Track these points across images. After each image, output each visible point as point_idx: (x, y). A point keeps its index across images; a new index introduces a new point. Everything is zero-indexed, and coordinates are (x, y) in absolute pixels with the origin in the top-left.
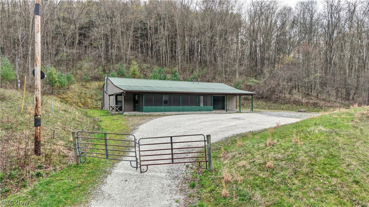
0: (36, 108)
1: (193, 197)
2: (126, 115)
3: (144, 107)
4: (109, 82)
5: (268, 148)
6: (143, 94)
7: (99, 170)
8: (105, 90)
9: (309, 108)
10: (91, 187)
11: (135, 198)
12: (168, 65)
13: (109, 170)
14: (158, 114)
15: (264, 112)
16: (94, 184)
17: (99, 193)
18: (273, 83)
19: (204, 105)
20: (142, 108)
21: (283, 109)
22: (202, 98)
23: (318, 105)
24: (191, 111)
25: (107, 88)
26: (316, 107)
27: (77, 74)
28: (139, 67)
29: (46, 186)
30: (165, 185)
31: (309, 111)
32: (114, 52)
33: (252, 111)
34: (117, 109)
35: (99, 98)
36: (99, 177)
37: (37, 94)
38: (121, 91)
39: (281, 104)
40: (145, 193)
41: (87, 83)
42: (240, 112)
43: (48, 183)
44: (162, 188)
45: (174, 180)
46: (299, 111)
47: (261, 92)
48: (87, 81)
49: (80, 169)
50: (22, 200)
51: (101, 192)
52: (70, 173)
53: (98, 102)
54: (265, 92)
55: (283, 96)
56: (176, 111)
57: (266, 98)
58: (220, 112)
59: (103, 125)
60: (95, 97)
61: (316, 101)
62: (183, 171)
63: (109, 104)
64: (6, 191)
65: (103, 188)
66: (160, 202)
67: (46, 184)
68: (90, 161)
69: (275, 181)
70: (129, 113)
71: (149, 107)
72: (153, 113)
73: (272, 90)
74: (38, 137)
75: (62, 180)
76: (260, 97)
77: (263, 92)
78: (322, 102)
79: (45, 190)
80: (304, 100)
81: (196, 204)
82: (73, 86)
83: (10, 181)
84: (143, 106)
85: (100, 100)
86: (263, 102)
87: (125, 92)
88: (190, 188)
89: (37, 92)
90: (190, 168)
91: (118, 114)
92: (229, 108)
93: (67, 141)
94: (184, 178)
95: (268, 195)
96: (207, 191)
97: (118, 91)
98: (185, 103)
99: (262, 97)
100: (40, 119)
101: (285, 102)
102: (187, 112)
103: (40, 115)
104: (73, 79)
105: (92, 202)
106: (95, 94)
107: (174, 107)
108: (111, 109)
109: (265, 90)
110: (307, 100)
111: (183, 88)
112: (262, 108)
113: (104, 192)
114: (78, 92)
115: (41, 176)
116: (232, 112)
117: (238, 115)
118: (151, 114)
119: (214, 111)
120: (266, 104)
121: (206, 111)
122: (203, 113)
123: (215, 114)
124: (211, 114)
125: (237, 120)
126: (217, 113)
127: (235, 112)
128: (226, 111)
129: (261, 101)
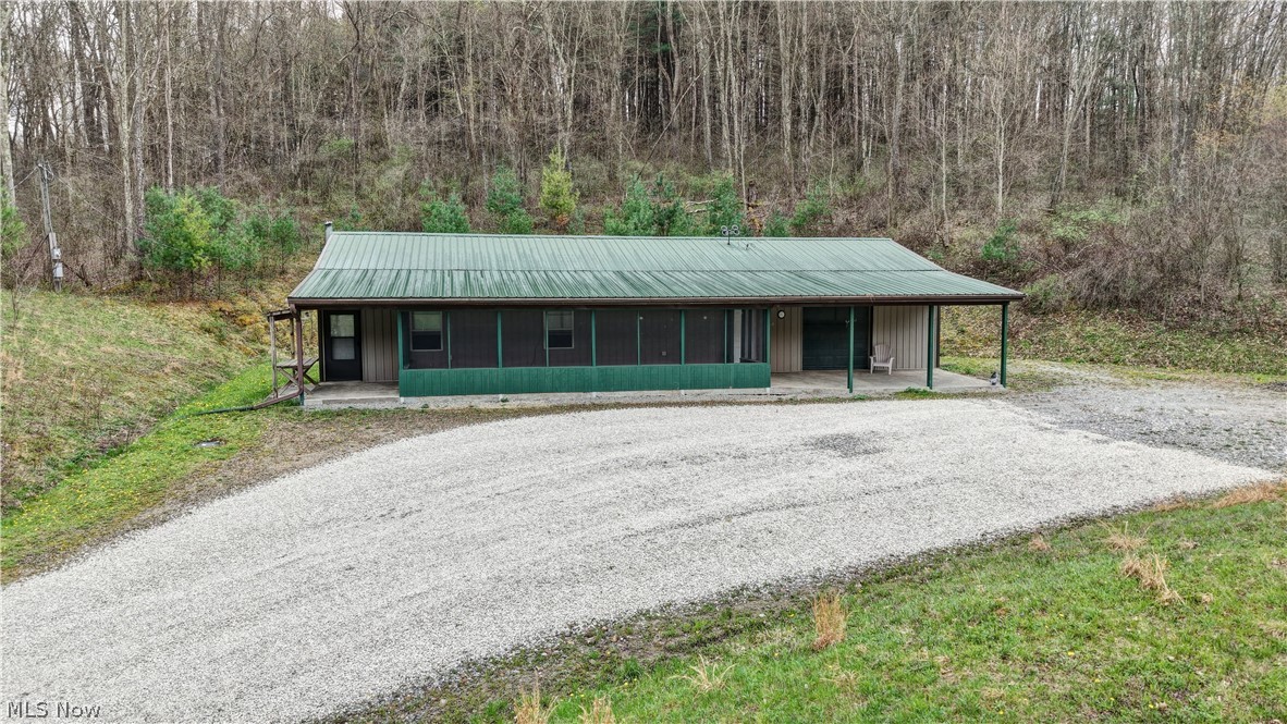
3: (404, 374)
14: (474, 402)
19: (742, 361)
21: (1214, 366)
24: (651, 388)
33: (1003, 381)
39: (1213, 335)
47: (1108, 275)
54: (1131, 274)
56: (569, 390)
57: (1135, 303)
58: (811, 387)
70: (327, 401)
71: (428, 372)
72: (450, 398)
76: (1104, 298)
77: (1121, 274)
86: (1114, 326)
91: (280, 404)
92: (890, 365)
99: (1115, 297)
101: (1239, 327)
102: (631, 393)
107: (557, 369)
109: (1129, 266)
116: (880, 388)
117: (890, 412)
118: (436, 403)
119: (778, 387)
120: (1131, 334)
121: (734, 388)
122: (708, 399)
123: (770, 403)
124: (750, 403)
125: (830, 456)
126: (790, 397)
127: (897, 393)
128: (850, 386)
129: (1105, 319)
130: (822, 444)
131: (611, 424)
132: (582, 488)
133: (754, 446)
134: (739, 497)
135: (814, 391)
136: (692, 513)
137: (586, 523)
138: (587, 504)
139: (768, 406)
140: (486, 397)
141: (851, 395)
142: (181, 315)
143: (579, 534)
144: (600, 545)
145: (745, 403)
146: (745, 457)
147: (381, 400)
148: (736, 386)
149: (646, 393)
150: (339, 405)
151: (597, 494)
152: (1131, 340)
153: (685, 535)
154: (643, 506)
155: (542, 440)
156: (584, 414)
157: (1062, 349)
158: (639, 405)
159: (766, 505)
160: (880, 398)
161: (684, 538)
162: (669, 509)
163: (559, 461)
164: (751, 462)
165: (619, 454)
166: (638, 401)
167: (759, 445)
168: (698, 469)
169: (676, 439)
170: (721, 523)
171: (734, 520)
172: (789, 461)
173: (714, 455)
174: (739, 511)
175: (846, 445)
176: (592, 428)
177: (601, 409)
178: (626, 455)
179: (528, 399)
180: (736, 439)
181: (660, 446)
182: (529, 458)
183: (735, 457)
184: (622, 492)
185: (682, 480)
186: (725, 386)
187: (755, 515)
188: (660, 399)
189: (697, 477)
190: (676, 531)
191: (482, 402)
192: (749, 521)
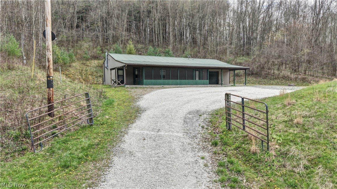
0: (49, 69)
1: (219, 154)
2: (127, 88)
3: (144, 81)
4: (109, 58)
5: (288, 107)
6: (143, 68)
7: (114, 130)
8: (106, 65)
9: (298, 83)
10: (110, 145)
11: (158, 155)
12: (161, 46)
13: (124, 130)
14: (158, 87)
16: (112, 142)
17: (119, 150)
18: (262, 60)
19: (199, 79)
20: (142, 81)
21: (272, 84)
22: (197, 73)
23: (307, 80)
24: (189, 85)
25: (107, 64)
26: (304, 81)
27: (77, 53)
28: (135, 46)
29: (64, 145)
30: (185, 143)
31: (298, 85)
32: (111, 32)
33: (246, 85)
34: (119, 82)
35: (99, 75)
36: (117, 136)
37: (48, 54)
38: (123, 65)
39: (271, 79)
40: (167, 150)
41: (87, 62)
42: (234, 86)
43: (65, 142)
44: (183, 146)
45: (193, 139)
46: (289, 86)
48: (87, 60)
49: (95, 129)
50: (41, 157)
51: (122, 150)
52: (85, 133)
53: (98, 78)
55: (272, 72)
56: (174, 85)
57: (256, 74)
58: (215, 85)
59: (108, 95)
60: (95, 74)
61: (304, 77)
62: (199, 131)
63: (111, 78)
64: (23, 150)
65: (123, 146)
66: (184, 158)
67: (64, 142)
68: (103, 123)
69: (310, 136)
70: (130, 86)
71: (149, 80)
72: (153, 86)
73: (262, 66)
74: (51, 99)
75: (79, 139)
76: (250, 73)
77: (253, 69)
78: (310, 77)
79: (63, 147)
80: (293, 76)
81: (225, 161)
82: (74, 64)
83: (27, 140)
84: (143, 79)
85: (100, 76)
86: (253, 78)
87: (126, 65)
88: (213, 146)
89: (49, 53)
90: (206, 129)
91: (120, 86)
93: (78, 105)
94: (203, 137)
95: (307, 149)
96: (232, 148)
97: (120, 65)
98: (183, 77)
99: (252, 73)
100: (53, 80)
101: (275, 78)
102: (185, 85)
103: (52, 77)
104: (74, 57)
105: (114, 159)
106: (95, 71)
108: (113, 82)
109: (254, 67)
110: (296, 76)
111: (180, 63)
113: (124, 150)
114: (79, 70)
115: (57, 136)
116: (226, 86)
117: (234, 88)
129: (251, 77)
130: (230, 91)
148: (203, 85)
152: (256, 81)
175: (234, 91)
179: (167, 86)
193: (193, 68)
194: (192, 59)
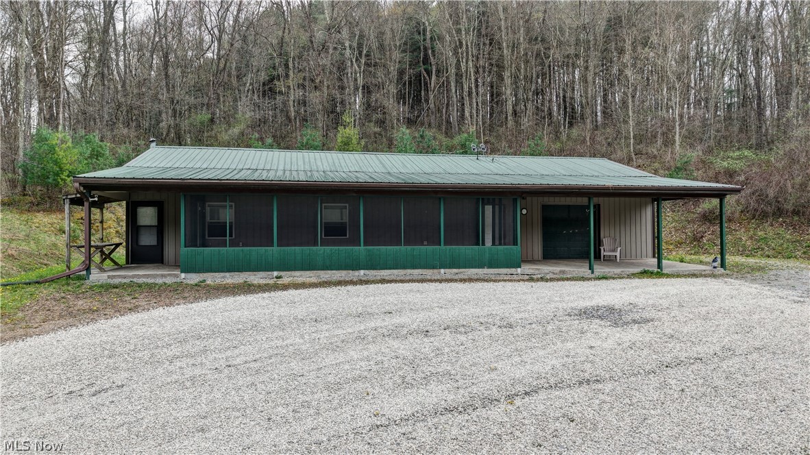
3: (185, 251)
14: (250, 278)
15: (785, 273)
19: (494, 244)
24: (413, 267)
33: (723, 265)
54: (790, 190)
56: (339, 268)
57: (796, 212)
58: (557, 269)
70: (114, 277)
71: (207, 250)
76: (769, 209)
77: (782, 190)
86: (781, 231)
87: (78, 185)
92: (618, 254)
99: (779, 209)
102: (395, 272)
107: (328, 249)
109: (789, 185)
112: (778, 254)
116: (618, 271)
117: (637, 287)
118: (212, 279)
119: (527, 269)
120: (796, 236)
121: (489, 267)
122: (466, 277)
123: (523, 280)
124: (505, 281)
125: (600, 326)
126: (539, 276)
127: (633, 274)
128: (590, 268)
129: (772, 225)
130: (586, 314)
131: (374, 295)
132: (330, 359)
133: (518, 316)
134: (517, 371)
135: (560, 272)
136: (461, 391)
137: (324, 406)
138: (331, 379)
139: (521, 283)
140: (262, 274)
141: (593, 276)
142: (45, 220)
143: (310, 423)
144: (333, 443)
145: (500, 281)
146: (511, 326)
147: (163, 276)
148: (490, 267)
149: (409, 271)
150: (120, 280)
151: (347, 367)
152: (798, 241)
153: (455, 426)
154: (399, 381)
155: (300, 311)
156: (350, 288)
157: (741, 249)
158: (402, 281)
159: (552, 381)
160: (620, 277)
161: (455, 431)
162: (432, 386)
163: (313, 329)
164: (519, 331)
165: (379, 323)
166: (402, 278)
167: (522, 315)
168: (463, 338)
169: (437, 309)
170: (503, 407)
171: (518, 402)
172: (559, 329)
173: (478, 324)
174: (520, 388)
175: (612, 315)
176: (355, 299)
177: (366, 284)
178: (386, 323)
179: (301, 276)
180: (497, 309)
181: (422, 316)
182: (282, 327)
183: (500, 327)
184: (377, 364)
185: (447, 350)
186: (481, 266)
187: (543, 395)
188: (422, 277)
189: (463, 347)
190: (443, 419)
191: (256, 278)
192: (538, 403)
193: (436, 192)
194: (490, 158)
